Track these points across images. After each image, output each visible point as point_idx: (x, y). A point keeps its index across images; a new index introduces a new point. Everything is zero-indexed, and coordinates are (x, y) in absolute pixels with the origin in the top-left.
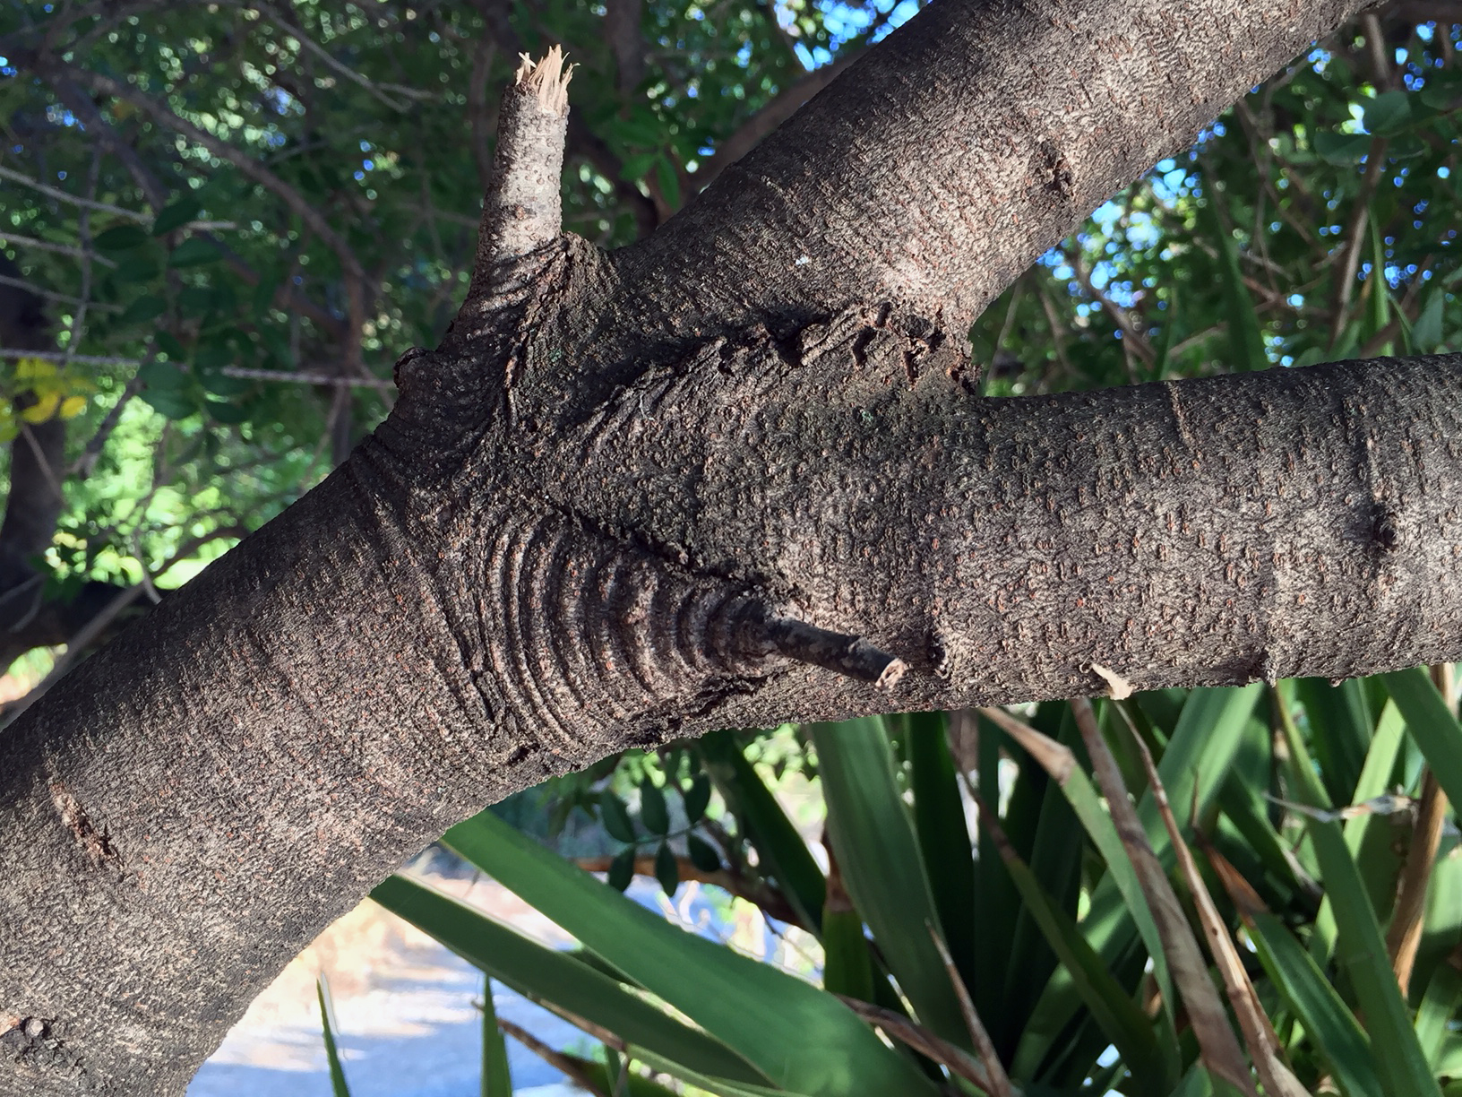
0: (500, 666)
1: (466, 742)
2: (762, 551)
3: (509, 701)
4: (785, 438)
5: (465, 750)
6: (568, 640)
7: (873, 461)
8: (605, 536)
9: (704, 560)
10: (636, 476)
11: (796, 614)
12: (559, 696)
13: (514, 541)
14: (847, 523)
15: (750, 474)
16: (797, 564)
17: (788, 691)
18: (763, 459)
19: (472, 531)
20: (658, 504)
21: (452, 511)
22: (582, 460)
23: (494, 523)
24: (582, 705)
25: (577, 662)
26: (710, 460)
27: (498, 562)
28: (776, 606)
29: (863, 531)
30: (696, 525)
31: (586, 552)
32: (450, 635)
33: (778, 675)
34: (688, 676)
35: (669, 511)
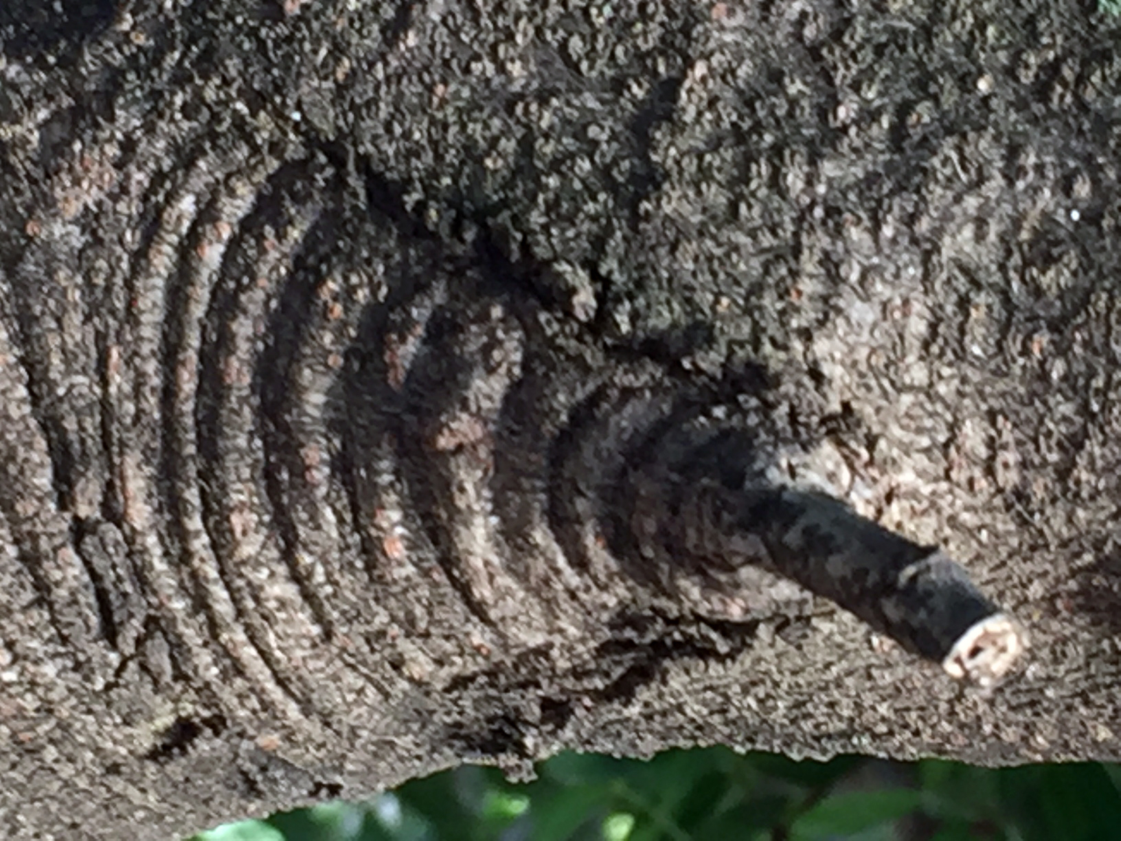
0: (140, 513)
1: (49, 689)
2: (782, 313)
3: (154, 600)
4: (894, 33)
5: (47, 709)
6: (300, 470)
7: (1098, 117)
8: (415, 229)
9: (634, 317)
10: (516, 87)
11: (832, 477)
12: (272, 604)
13: (207, 213)
14: (1002, 268)
15: (790, 114)
16: (863, 353)
17: (828, 666)
18: (830, 81)
19: (111, 176)
20: (555, 165)
21: (75, 124)
22: (393, 32)
23: (167, 164)
24: (328, 635)
25: (318, 527)
26: (700, 69)
27: (163, 260)
28: (782, 450)
29: (1038, 292)
30: (634, 229)
31: (369, 262)
32: (33, 423)
33: (786, 622)
34: (573, 595)
35: (577, 185)
